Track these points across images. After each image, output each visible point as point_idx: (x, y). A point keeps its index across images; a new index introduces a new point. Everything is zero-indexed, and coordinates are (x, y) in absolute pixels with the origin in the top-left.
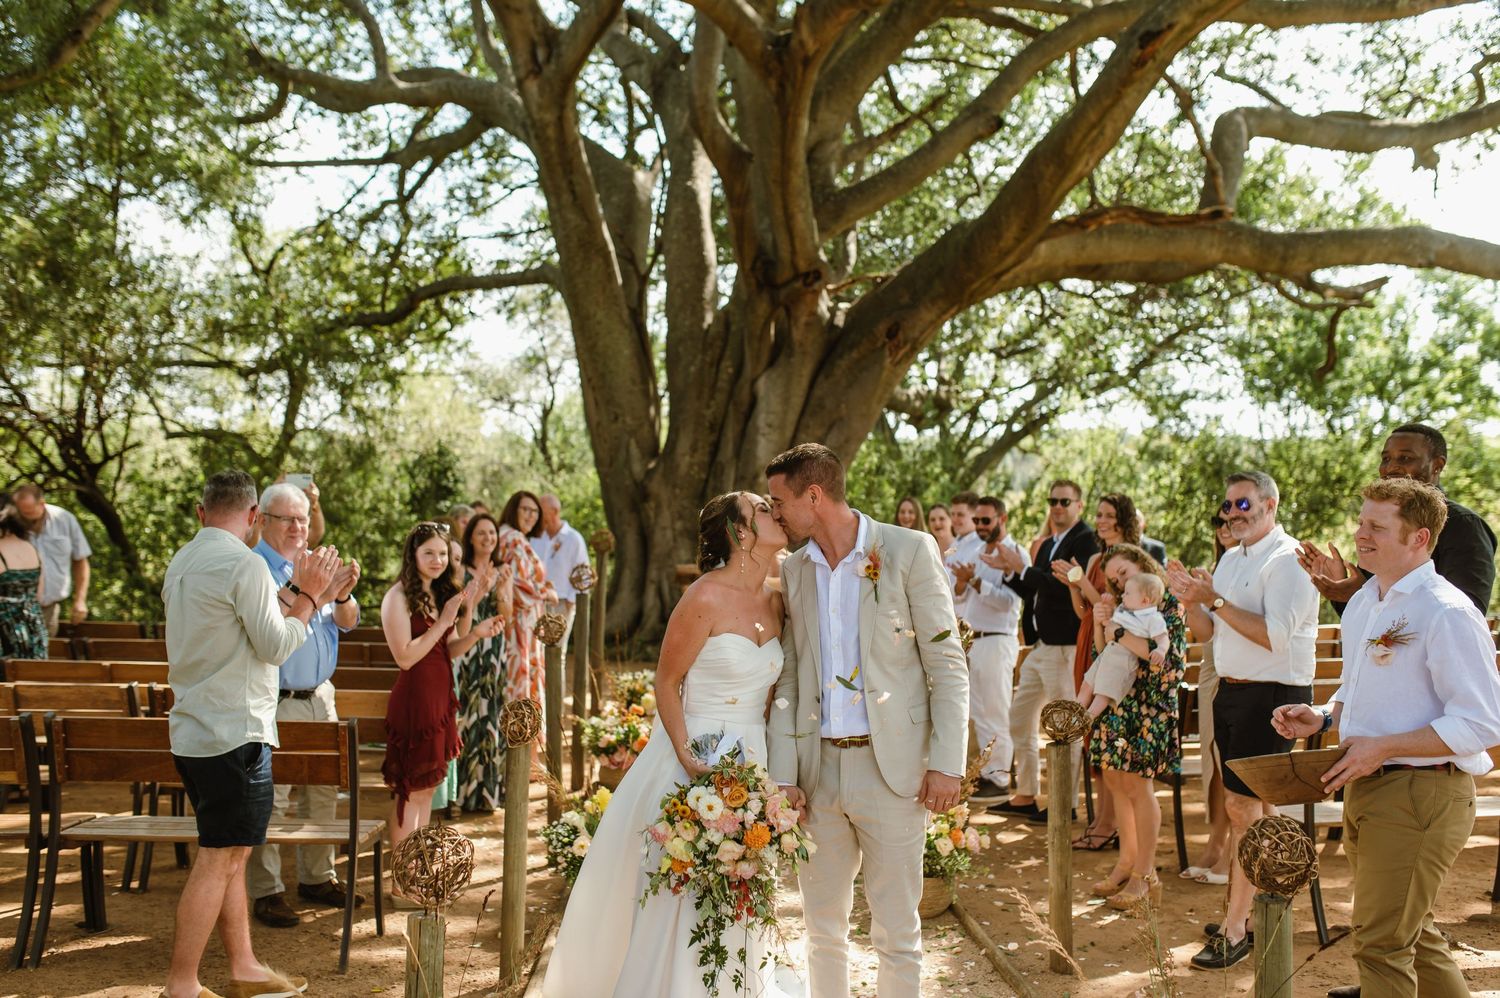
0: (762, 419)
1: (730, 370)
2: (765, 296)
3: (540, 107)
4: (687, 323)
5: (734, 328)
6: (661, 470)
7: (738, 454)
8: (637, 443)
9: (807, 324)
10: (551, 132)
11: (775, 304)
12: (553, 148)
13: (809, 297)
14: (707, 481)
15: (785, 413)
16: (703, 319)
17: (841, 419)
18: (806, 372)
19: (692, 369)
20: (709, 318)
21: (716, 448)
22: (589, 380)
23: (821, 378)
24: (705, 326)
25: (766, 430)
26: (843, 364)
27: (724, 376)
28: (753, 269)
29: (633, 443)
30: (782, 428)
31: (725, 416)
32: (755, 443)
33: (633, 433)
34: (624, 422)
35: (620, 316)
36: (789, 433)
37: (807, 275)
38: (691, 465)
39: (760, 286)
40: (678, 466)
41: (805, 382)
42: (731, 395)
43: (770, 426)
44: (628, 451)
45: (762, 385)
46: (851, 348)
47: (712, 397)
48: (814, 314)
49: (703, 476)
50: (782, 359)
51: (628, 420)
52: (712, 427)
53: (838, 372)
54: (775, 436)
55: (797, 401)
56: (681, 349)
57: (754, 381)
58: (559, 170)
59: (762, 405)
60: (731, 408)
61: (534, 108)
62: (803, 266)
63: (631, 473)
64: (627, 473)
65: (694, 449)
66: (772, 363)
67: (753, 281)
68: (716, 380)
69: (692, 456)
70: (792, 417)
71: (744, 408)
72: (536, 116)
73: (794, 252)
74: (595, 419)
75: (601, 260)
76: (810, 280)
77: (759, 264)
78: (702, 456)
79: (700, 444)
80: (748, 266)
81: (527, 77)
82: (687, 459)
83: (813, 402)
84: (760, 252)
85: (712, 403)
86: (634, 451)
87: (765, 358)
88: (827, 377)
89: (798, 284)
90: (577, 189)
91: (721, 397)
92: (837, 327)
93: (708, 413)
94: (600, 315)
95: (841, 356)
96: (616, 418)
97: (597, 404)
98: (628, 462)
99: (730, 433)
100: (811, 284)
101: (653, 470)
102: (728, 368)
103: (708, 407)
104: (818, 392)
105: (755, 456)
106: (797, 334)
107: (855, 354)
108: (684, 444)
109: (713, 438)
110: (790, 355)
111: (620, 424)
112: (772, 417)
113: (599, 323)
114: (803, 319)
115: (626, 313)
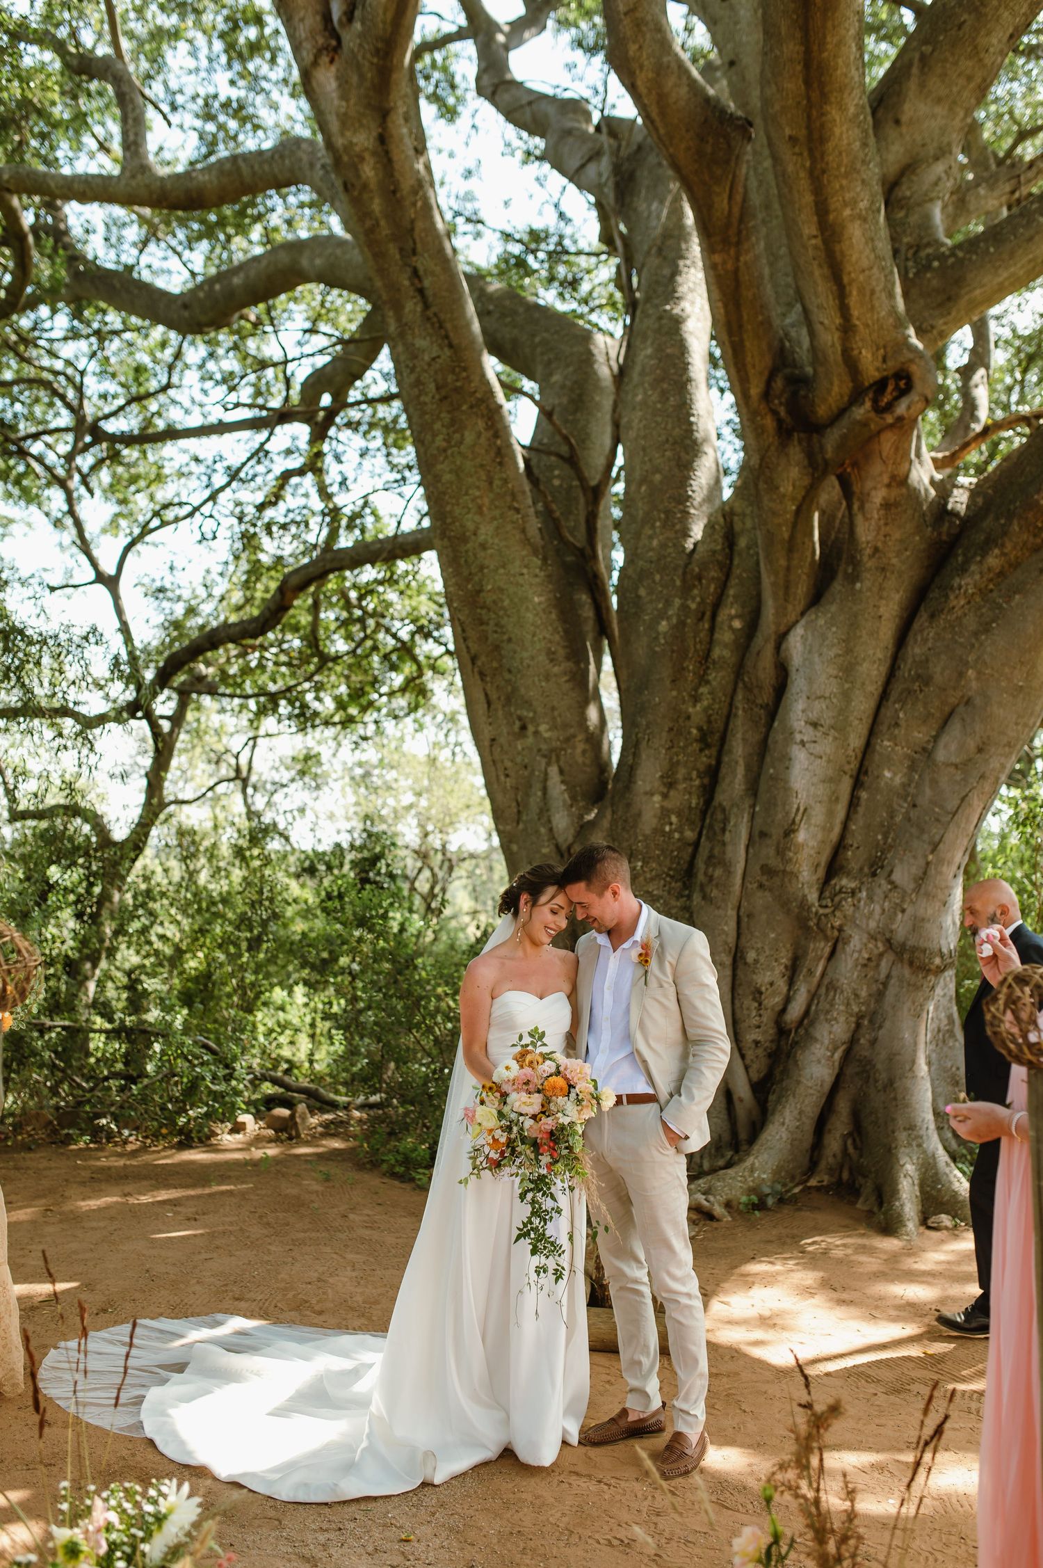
0: (798, 710)
1: (737, 624)
2: (796, 452)
3: (344, 120)
4: (655, 543)
5: (742, 542)
6: (606, 823)
7: (753, 789)
8: (561, 772)
9: (887, 506)
10: (369, 171)
11: (817, 468)
12: (376, 205)
13: (887, 442)
14: (697, 844)
15: (846, 696)
16: (686, 534)
17: (968, 702)
18: (890, 608)
19: (664, 626)
20: (697, 531)
21: (713, 777)
22: (474, 659)
23: (922, 619)
24: (689, 545)
25: (808, 734)
26: (969, 582)
27: (725, 636)
28: (766, 395)
29: (553, 771)
30: (840, 728)
31: (729, 717)
32: (786, 759)
33: (552, 755)
34: (536, 733)
35: (523, 531)
36: (856, 741)
37: (881, 385)
38: (665, 813)
39: (784, 433)
40: (639, 815)
41: (887, 631)
42: (739, 670)
43: (815, 725)
44: (545, 790)
45: (796, 643)
46: (984, 549)
47: (702, 680)
48: (901, 481)
49: (690, 835)
50: (837, 586)
51: (543, 728)
52: (703, 739)
53: (957, 602)
54: (826, 746)
55: (872, 671)
56: (642, 592)
57: (782, 637)
58: (393, 250)
59: (798, 684)
60: (740, 696)
61: (334, 126)
62: (871, 365)
63: (551, 830)
64: (543, 830)
65: (669, 783)
66: (816, 598)
67: (769, 422)
68: (711, 642)
69: (665, 796)
70: (863, 705)
71: (766, 697)
72: (339, 142)
73: (847, 328)
74: (487, 733)
75: (481, 424)
76: (886, 398)
77: (779, 383)
78: (686, 796)
79: (681, 772)
80: (755, 391)
81: (315, 63)
82: (657, 798)
83: (906, 669)
84: (782, 359)
85: (704, 690)
86: (557, 788)
87: (802, 589)
88: (932, 616)
89: (862, 411)
90: (427, 283)
91: (719, 678)
92: (954, 514)
93: (696, 710)
94: (486, 531)
95: (963, 570)
96: (524, 728)
97: (489, 703)
98: (545, 811)
99: (739, 750)
100: (889, 407)
101: (592, 824)
102: (732, 619)
103: (696, 699)
104: (915, 650)
105: (787, 789)
106: (866, 532)
107: (993, 560)
108: (649, 775)
109: (705, 760)
110: (854, 578)
111: (530, 740)
112: (819, 706)
113: (483, 546)
114: (878, 496)
115: (534, 525)
